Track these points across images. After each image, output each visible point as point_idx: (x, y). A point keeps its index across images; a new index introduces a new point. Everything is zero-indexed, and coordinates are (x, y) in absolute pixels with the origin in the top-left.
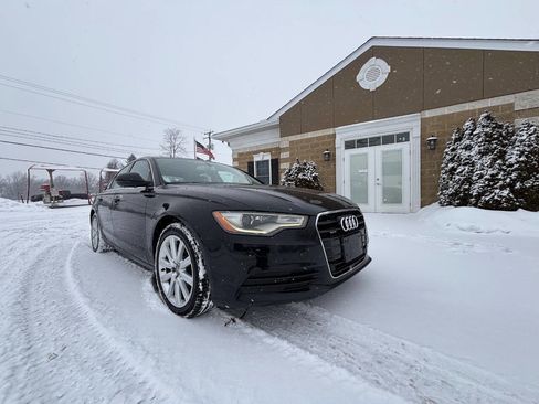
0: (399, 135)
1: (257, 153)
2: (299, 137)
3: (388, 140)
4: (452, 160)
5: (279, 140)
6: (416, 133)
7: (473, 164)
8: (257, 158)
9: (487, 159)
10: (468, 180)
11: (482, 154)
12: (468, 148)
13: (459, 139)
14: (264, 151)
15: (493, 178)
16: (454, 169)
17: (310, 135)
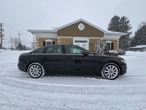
0: (85, 41)
1: (47, 39)
2: (63, 37)
3: (83, 42)
4: (96, 47)
5: (57, 36)
6: (88, 41)
7: (99, 48)
8: (47, 41)
9: (101, 48)
10: (99, 51)
11: (100, 47)
12: (98, 46)
13: (97, 44)
14: (50, 39)
15: (102, 51)
16: (96, 49)
17: (66, 37)
